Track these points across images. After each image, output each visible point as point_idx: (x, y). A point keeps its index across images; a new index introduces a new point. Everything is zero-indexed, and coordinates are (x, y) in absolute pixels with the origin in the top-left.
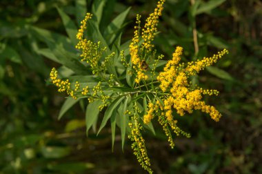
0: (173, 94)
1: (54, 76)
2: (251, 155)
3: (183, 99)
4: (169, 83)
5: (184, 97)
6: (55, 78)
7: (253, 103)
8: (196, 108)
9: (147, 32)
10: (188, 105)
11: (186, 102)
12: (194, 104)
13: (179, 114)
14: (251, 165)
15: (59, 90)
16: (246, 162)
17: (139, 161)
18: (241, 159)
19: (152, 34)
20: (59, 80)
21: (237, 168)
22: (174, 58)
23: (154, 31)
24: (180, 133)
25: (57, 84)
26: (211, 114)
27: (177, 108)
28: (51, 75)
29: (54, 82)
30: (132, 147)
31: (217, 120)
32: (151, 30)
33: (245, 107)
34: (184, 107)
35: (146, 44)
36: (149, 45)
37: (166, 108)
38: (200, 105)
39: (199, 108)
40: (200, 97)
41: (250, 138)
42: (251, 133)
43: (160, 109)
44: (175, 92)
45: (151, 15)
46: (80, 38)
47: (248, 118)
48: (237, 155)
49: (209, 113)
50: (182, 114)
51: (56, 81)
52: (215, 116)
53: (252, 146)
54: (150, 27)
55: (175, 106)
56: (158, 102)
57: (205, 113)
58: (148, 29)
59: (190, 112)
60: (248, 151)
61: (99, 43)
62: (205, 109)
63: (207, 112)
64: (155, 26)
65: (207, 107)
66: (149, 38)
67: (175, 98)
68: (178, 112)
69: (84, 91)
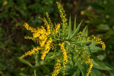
0: (46, 36)
1: (104, 46)
2: (13, 26)
3: (41, 34)
4: (48, 42)
5: (41, 35)
6: (103, 45)
7: (11, 50)
8: (36, 29)
9: (59, 67)
10: (39, 31)
11: (40, 32)
12: (36, 31)
13: (43, 27)
14: (12, 22)
15: (101, 39)
16: (15, 23)
17: (62, 8)
18: (17, 25)
19: (56, 65)
20: (101, 44)
21: (19, 21)
22: (45, 54)
23: (55, 67)
24: (43, 18)
25: (102, 42)
26: (28, 26)
27: (44, 29)
28: (105, 46)
29: (104, 43)
30: (66, 15)
31: (25, 23)
32: (57, 67)
33: (14, 48)
34: (41, 30)
35: (59, 61)
36: (58, 60)
37: (50, 30)
38: (34, 30)
39: (34, 29)
40: (33, 34)
41: (13, 34)
42: (12, 37)
43: (53, 30)
44: (45, 37)
45: (57, 75)
46: (91, 64)
47: (13, 44)
48: (19, 27)
49: (29, 26)
50: (42, 27)
51: (103, 43)
52: (26, 25)
53: (12, 31)
54: (57, 69)
55: (45, 30)
56: (54, 33)
57: (31, 27)
58: (58, 68)
59: (38, 28)
60: (14, 29)
61: (82, 63)
62: (31, 28)
63: (30, 27)
64: (55, 69)
65: (30, 29)
66: (58, 64)
67: (45, 34)
68: (44, 28)
69: (89, 39)
